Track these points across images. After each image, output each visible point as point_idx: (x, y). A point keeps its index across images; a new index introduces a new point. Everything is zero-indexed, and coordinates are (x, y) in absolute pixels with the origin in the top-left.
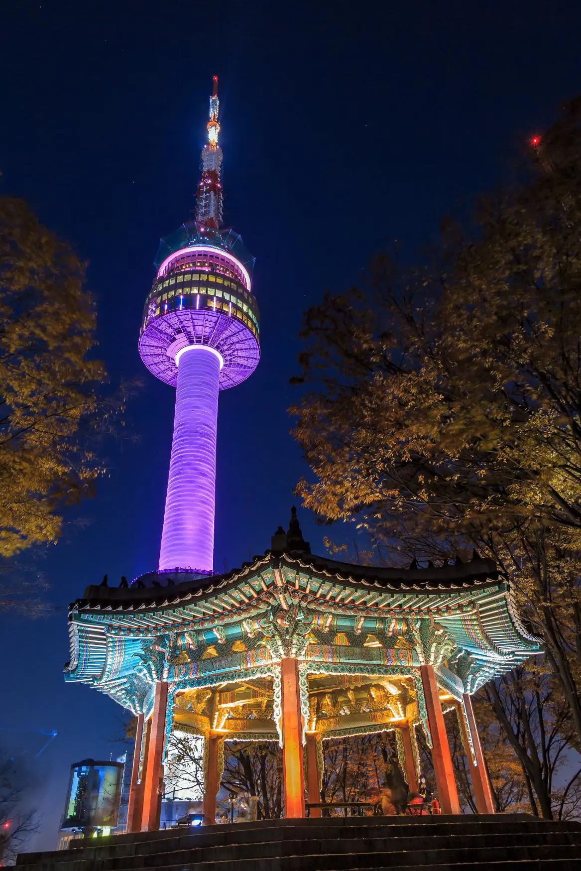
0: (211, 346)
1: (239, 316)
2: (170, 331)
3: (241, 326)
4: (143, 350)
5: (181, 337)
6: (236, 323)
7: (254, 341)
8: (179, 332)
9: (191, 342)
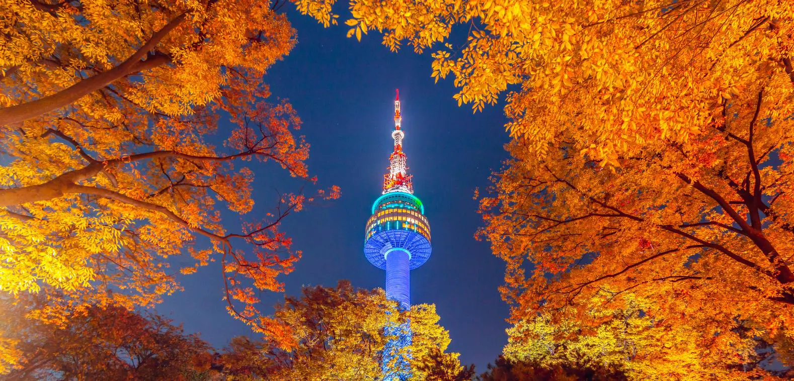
0: (405, 248)
1: (420, 231)
2: (381, 241)
3: (421, 237)
4: (366, 251)
5: (389, 245)
6: (419, 236)
7: (428, 244)
8: (387, 241)
9: (394, 247)
